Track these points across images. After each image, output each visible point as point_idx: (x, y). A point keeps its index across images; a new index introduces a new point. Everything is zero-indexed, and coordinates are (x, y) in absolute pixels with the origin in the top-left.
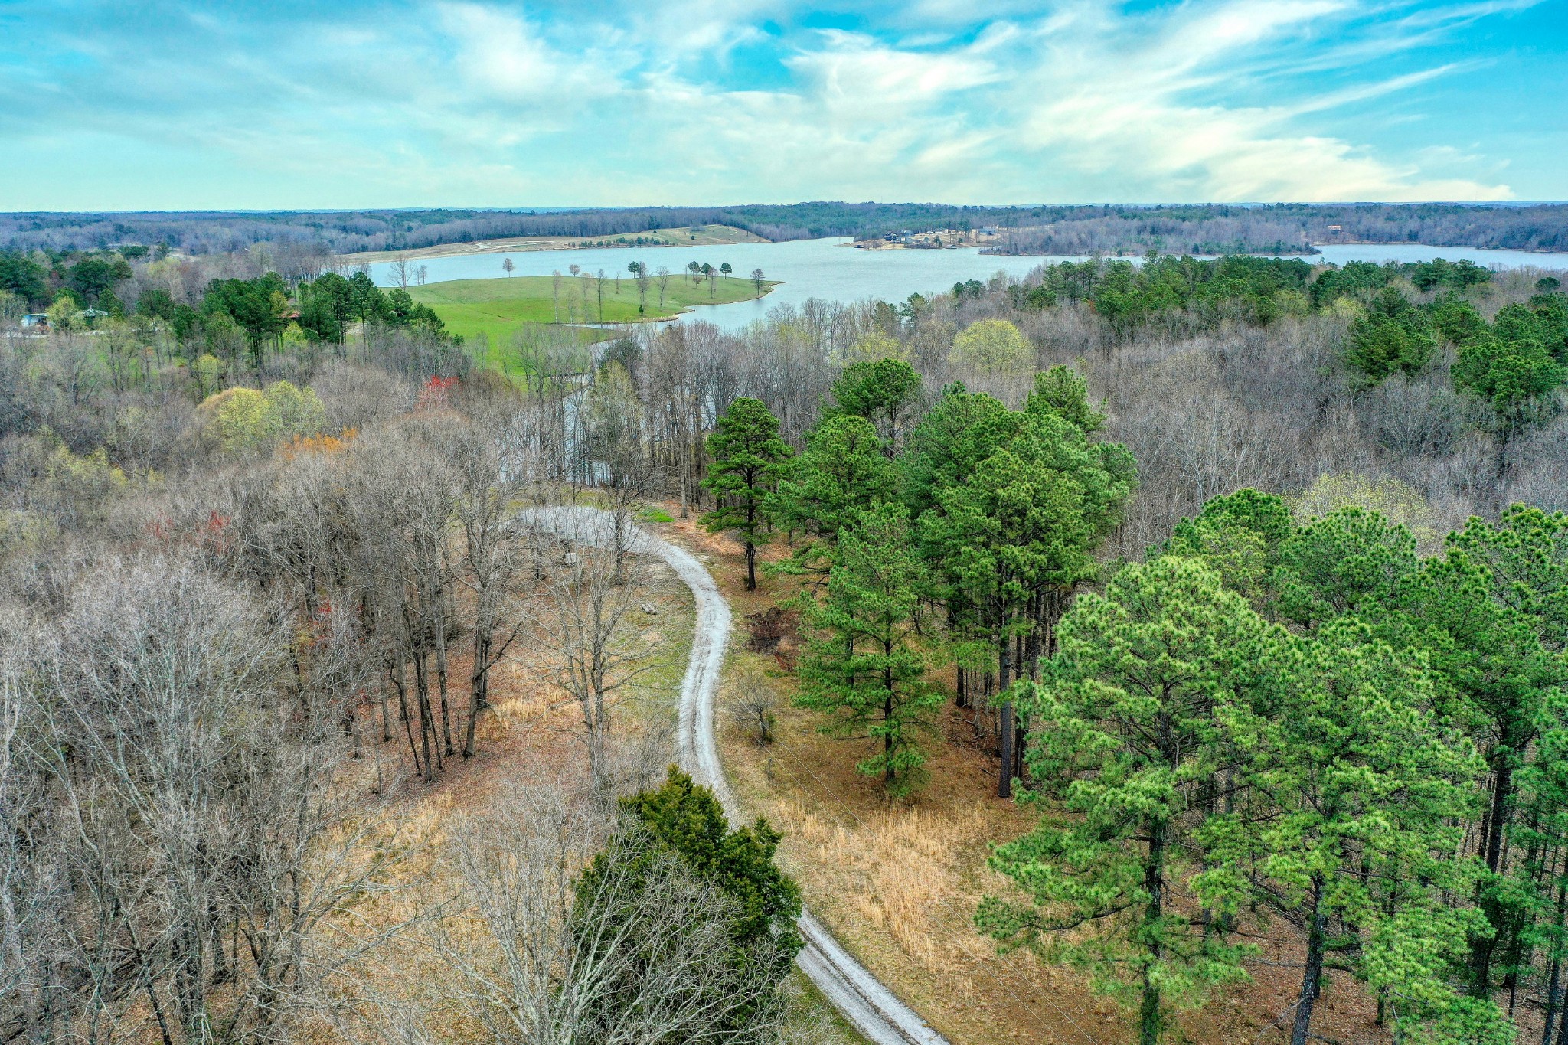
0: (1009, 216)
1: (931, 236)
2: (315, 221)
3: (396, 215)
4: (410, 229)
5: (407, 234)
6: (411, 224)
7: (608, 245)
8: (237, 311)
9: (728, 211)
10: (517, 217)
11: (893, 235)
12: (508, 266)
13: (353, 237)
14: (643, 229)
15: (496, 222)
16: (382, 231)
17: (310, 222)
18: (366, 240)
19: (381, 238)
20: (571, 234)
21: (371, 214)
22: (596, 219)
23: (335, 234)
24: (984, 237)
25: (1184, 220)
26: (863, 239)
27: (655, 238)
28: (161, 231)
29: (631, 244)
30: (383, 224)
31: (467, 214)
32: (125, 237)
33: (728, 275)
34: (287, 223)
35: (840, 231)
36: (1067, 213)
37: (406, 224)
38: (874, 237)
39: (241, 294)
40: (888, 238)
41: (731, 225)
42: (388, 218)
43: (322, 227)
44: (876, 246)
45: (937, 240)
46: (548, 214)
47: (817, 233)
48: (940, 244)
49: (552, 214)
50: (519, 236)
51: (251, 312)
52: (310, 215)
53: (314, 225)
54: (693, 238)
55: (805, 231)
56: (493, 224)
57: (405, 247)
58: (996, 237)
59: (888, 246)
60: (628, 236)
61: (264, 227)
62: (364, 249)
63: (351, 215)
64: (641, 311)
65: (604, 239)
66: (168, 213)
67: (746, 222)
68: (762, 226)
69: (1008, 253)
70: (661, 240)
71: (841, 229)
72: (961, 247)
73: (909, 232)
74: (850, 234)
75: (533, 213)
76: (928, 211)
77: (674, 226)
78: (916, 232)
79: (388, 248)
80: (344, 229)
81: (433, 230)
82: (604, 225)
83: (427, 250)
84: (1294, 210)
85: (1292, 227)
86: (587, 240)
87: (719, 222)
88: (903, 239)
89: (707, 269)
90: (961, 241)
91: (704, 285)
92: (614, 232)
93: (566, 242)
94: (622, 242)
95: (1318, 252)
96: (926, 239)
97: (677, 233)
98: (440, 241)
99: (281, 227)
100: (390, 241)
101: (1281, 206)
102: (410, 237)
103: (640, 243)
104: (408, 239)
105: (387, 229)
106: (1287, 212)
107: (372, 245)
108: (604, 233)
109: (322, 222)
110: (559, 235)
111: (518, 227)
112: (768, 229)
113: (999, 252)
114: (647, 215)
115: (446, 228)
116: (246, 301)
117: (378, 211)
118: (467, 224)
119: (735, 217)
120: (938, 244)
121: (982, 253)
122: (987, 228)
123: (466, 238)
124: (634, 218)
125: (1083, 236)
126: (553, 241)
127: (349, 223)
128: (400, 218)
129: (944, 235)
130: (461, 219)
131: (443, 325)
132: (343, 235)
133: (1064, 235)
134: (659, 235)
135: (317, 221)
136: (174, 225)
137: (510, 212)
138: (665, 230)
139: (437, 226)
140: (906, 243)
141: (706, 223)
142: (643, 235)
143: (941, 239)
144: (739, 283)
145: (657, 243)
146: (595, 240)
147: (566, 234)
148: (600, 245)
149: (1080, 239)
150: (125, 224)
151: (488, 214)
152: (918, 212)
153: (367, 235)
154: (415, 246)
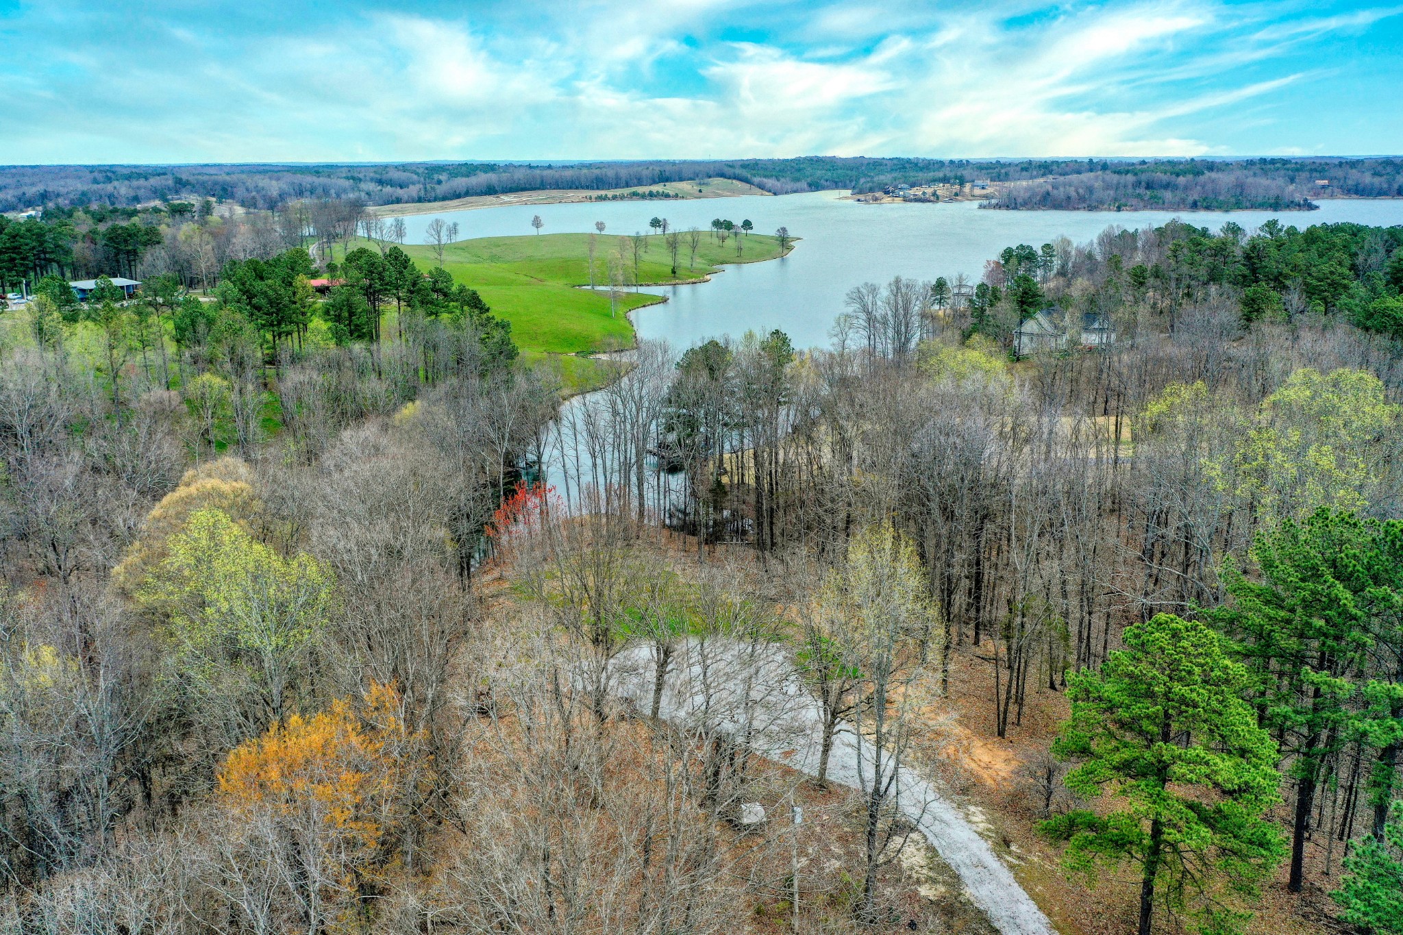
0: (997, 171)
1: (929, 191)
2: (354, 174)
3: (427, 169)
4: (439, 182)
5: (437, 186)
6: (441, 177)
7: (622, 198)
8: (254, 301)
9: (731, 164)
10: (538, 172)
11: (891, 189)
12: (537, 223)
13: (388, 189)
14: (654, 182)
15: (519, 175)
16: (413, 184)
17: (349, 175)
18: (400, 192)
19: (413, 190)
20: (587, 188)
21: (404, 168)
22: (610, 173)
23: (371, 187)
24: (977, 191)
25: (1178, 175)
26: (860, 192)
27: (666, 191)
28: (216, 183)
29: (643, 197)
30: (415, 177)
31: (490, 168)
32: (184, 190)
33: (749, 231)
34: (329, 176)
35: (836, 184)
36: (1055, 167)
37: (436, 176)
38: (871, 190)
39: (262, 278)
40: (887, 193)
41: (735, 178)
42: (420, 171)
43: (360, 180)
44: (876, 199)
45: (934, 194)
46: (563, 167)
47: (815, 186)
48: (938, 198)
49: (567, 167)
50: (539, 189)
51: (271, 302)
52: (350, 168)
53: (353, 178)
54: (700, 191)
55: (804, 185)
56: (516, 177)
57: (435, 199)
58: (989, 191)
59: (887, 199)
60: (641, 190)
61: (308, 180)
62: (398, 201)
63: (386, 167)
64: (674, 272)
65: (618, 192)
66: (226, 166)
67: (749, 176)
68: (765, 180)
69: (1008, 207)
70: (671, 193)
71: (836, 183)
72: (957, 200)
73: (906, 186)
74: (845, 187)
75: (550, 167)
76: (916, 165)
77: (681, 180)
78: (912, 185)
79: (420, 200)
80: (380, 182)
81: (461, 183)
82: (618, 178)
83: (456, 202)
84: (1278, 165)
85: (1280, 181)
86: (603, 193)
87: (722, 175)
88: (901, 193)
89: (728, 225)
90: (956, 195)
91: (730, 243)
92: (627, 185)
93: (584, 195)
94: (635, 195)
95: (1317, 207)
96: (924, 193)
97: (685, 186)
98: (467, 193)
99: (323, 180)
100: (422, 194)
101: (1263, 161)
102: (441, 190)
103: (651, 195)
104: (438, 191)
105: (419, 182)
106: (1272, 167)
107: (406, 197)
108: (617, 186)
109: (361, 176)
110: (577, 188)
111: (539, 181)
112: (770, 182)
113: (998, 206)
114: (657, 169)
115: (473, 181)
116: (265, 289)
117: (411, 164)
118: (492, 177)
119: (738, 171)
120: (936, 198)
121: (981, 207)
122: (980, 183)
123: (491, 191)
124: (645, 172)
125: (1081, 191)
126: (571, 194)
127: (385, 177)
128: (432, 171)
129: (941, 189)
130: (486, 172)
131: (488, 310)
132: (379, 188)
133: (1062, 189)
134: (670, 188)
135: (356, 175)
136: (228, 178)
137: (530, 167)
138: (673, 184)
139: (464, 179)
140: (904, 197)
141: (710, 177)
142: (655, 188)
143: (938, 193)
144: (761, 240)
145: (667, 196)
146: (610, 193)
147: (583, 188)
148: (614, 198)
149: (1078, 193)
150: (184, 177)
151: (509, 167)
152: (907, 165)
153: (401, 188)
154: (444, 198)
